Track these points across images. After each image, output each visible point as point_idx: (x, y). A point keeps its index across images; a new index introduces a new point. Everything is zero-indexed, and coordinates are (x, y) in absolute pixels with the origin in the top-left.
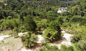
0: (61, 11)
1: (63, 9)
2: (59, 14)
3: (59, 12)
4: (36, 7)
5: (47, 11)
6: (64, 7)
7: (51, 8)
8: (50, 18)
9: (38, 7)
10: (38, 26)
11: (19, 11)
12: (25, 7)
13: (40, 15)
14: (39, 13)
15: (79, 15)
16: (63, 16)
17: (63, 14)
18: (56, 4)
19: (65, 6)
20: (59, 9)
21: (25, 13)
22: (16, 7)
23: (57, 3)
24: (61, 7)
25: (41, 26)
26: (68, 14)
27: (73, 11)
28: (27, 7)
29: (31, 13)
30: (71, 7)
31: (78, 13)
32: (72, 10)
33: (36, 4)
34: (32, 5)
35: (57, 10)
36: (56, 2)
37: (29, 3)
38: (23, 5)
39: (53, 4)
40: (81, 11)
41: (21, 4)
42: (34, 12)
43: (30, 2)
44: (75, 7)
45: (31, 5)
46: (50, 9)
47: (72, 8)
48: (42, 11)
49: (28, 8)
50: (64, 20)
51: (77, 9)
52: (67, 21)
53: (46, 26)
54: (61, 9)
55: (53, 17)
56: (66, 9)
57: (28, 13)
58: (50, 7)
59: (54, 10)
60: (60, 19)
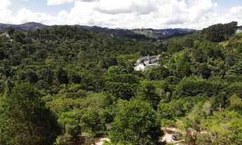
0: (145, 65)
1: (148, 61)
2: (141, 75)
3: (138, 70)
4: (73, 55)
5: (106, 67)
6: (151, 55)
7: (115, 60)
8: (116, 88)
9: (79, 56)
11: (16, 68)
12: (35, 56)
13: (83, 80)
15: (196, 74)
16: (152, 79)
17: (151, 74)
18: (129, 48)
19: (153, 53)
20: (138, 61)
21: (31, 74)
22: (7, 57)
23: (131, 45)
24: (144, 55)
25: (82, 124)
26: (166, 74)
27: (177, 64)
28: (43, 56)
29: (51, 74)
30: (171, 54)
31: (193, 69)
32: (174, 62)
33: (71, 47)
34: (60, 52)
35: (134, 64)
36: (129, 42)
37: (51, 46)
38: (32, 50)
39: (120, 47)
40: (201, 62)
41: (25, 48)
42: (61, 72)
43: (54, 43)
44: (181, 54)
45: (56, 50)
46: (114, 62)
47: (175, 55)
48: (90, 66)
49: (47, 61)
51: (187, 59)
52: (168, 94)
53: (103, 120)
54: (142, 62)
55: (125, 84)
56: (156, 61)
57: (40, 73)
58: (113, 56)
59: (123, 64)
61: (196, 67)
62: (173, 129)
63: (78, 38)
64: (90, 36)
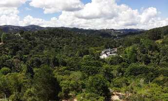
0: (107, 55)
1: (109, 53)
2: (104, 61)
3: (103, 58)
4: (61, 48)
5: (81, 55)
6: (112, 48)
7: (88, 51)
8: (88, 69)
9: (64, 49)
10: (63, 88)
11: (26, 56)
12: (37, 49)
13: (68, 64)
14: (66, 60)
15: (140, 61)
16: (112, 64)
17: (111, 61)
18: (97, 43)
19: (114, 46)
20: (103, 52)
21: (37, 60)
22: (21, 49)
23: (98, 40)
24: (107, 48)
25: (70, 88)
26: (121, 61)
27: (128, 55)
28: (42, 49)
29: (49, 61)
30: (125, 48)
31: (138, 58)
32: (126, 53)
33: (59, 43)
34: (52, 46)
35: (100, 54)
37: (47, 42)
38: (35, 45)
39: (91, 42)
40: (144, 54)
41: (30, 43)
42: (55, 59)
43: (49, 40)
44: (131, 48)
45: (50, 45)
46: (87, 53)
47: (127, 49)
48: (72, 55)
49: (45, 52)
50: (114, 73)
51: (134, 51)
52: (120, 74)
54: (105, 53)
55: (93, 67)
56: (115, 52)
58: (86, 49)
59: (93, 54)
60: (105, 71)
61: (140, 57)
62: (120, 94)
63: (64, 37)
64: (71, 35)
